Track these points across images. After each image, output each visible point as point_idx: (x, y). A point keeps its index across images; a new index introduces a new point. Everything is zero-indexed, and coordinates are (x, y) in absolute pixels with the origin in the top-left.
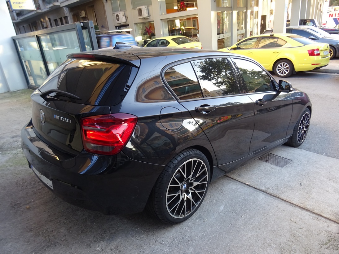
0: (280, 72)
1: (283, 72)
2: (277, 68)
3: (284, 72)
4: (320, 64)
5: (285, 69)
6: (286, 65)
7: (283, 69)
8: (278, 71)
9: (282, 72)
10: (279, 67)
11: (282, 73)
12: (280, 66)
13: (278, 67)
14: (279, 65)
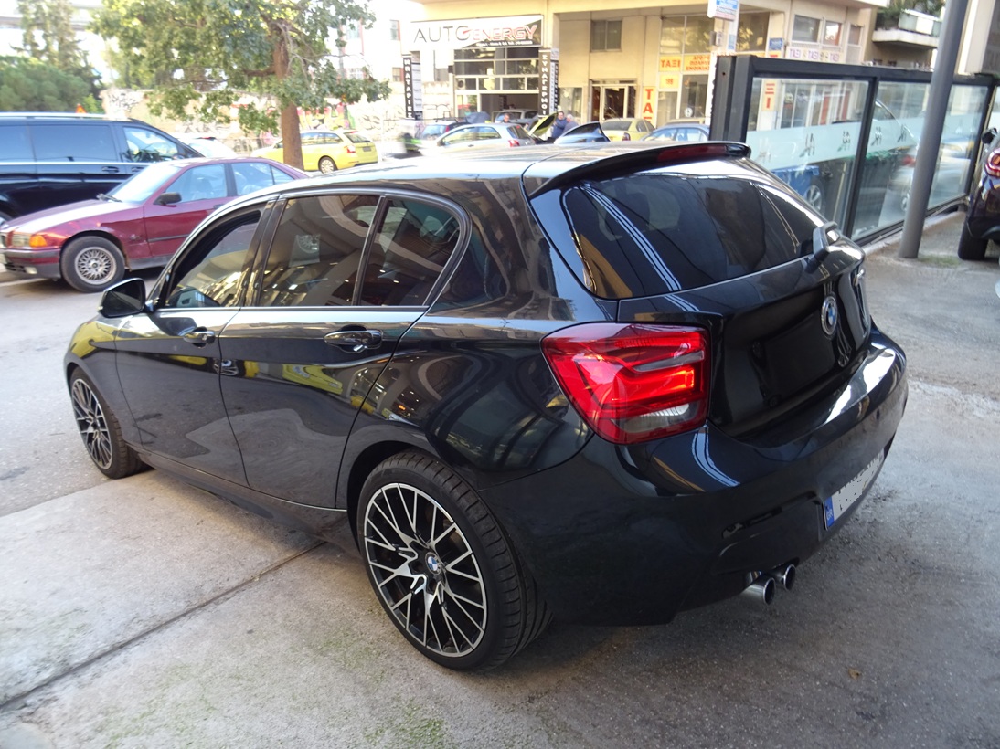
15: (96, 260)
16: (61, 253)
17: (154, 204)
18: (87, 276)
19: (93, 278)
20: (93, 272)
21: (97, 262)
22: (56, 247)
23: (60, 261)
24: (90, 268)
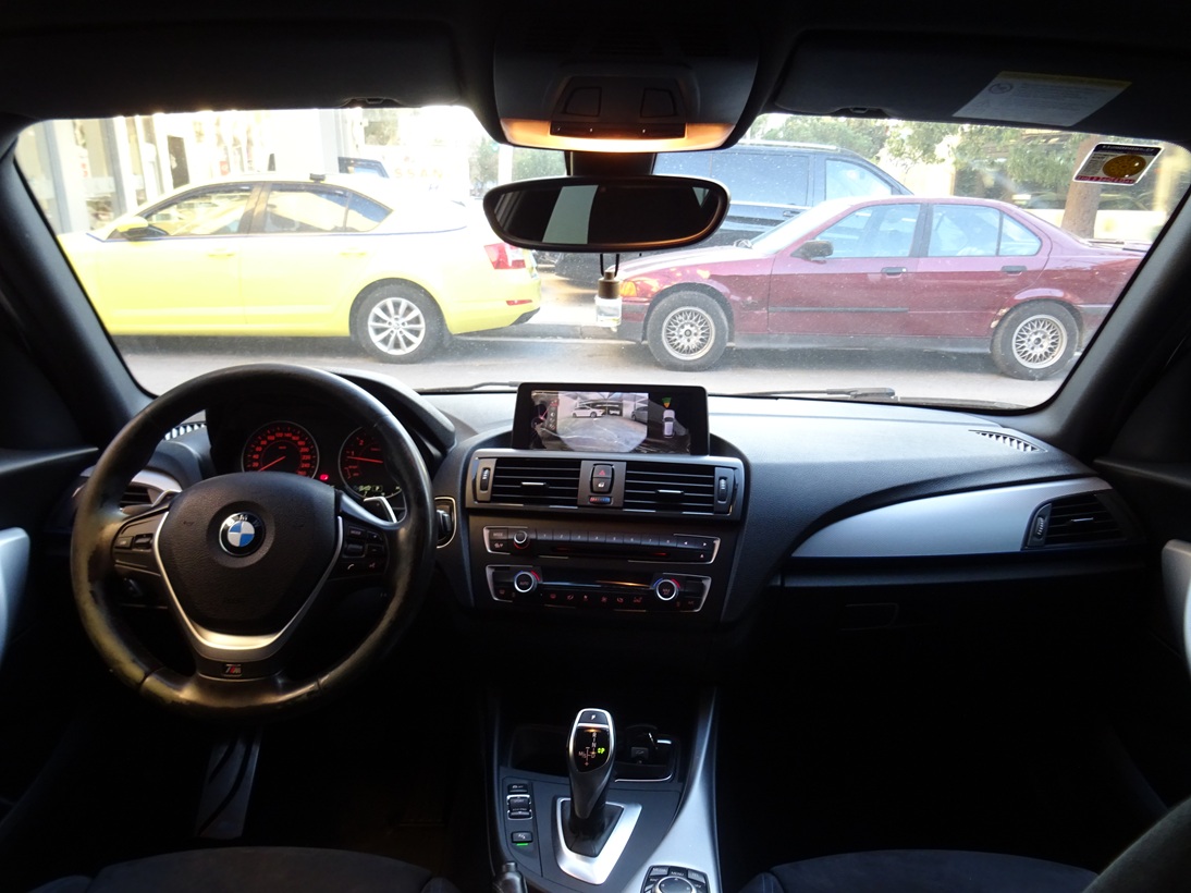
0: (385, 341)
1: (401, 339)
2: (371, 323)
3: (405, 338)
4: (530, 301)
5: (407, 326)
6: (409, 309)
7: (397, 325)
8: (376, 339)
9: (397, 338)
10: (377, 319)
11: (397, 345)
12: (382, 315)
13: (371, 317)
14: (377, 310)
15: (692, 326)
16: (651, 309)
17: (792, 255)
18: (674, 347)
19: (681, 350)
20: (683, 342)
21: (692, 329)
22: (645, 299)
23: (647, 319)
24: (681, 336)
